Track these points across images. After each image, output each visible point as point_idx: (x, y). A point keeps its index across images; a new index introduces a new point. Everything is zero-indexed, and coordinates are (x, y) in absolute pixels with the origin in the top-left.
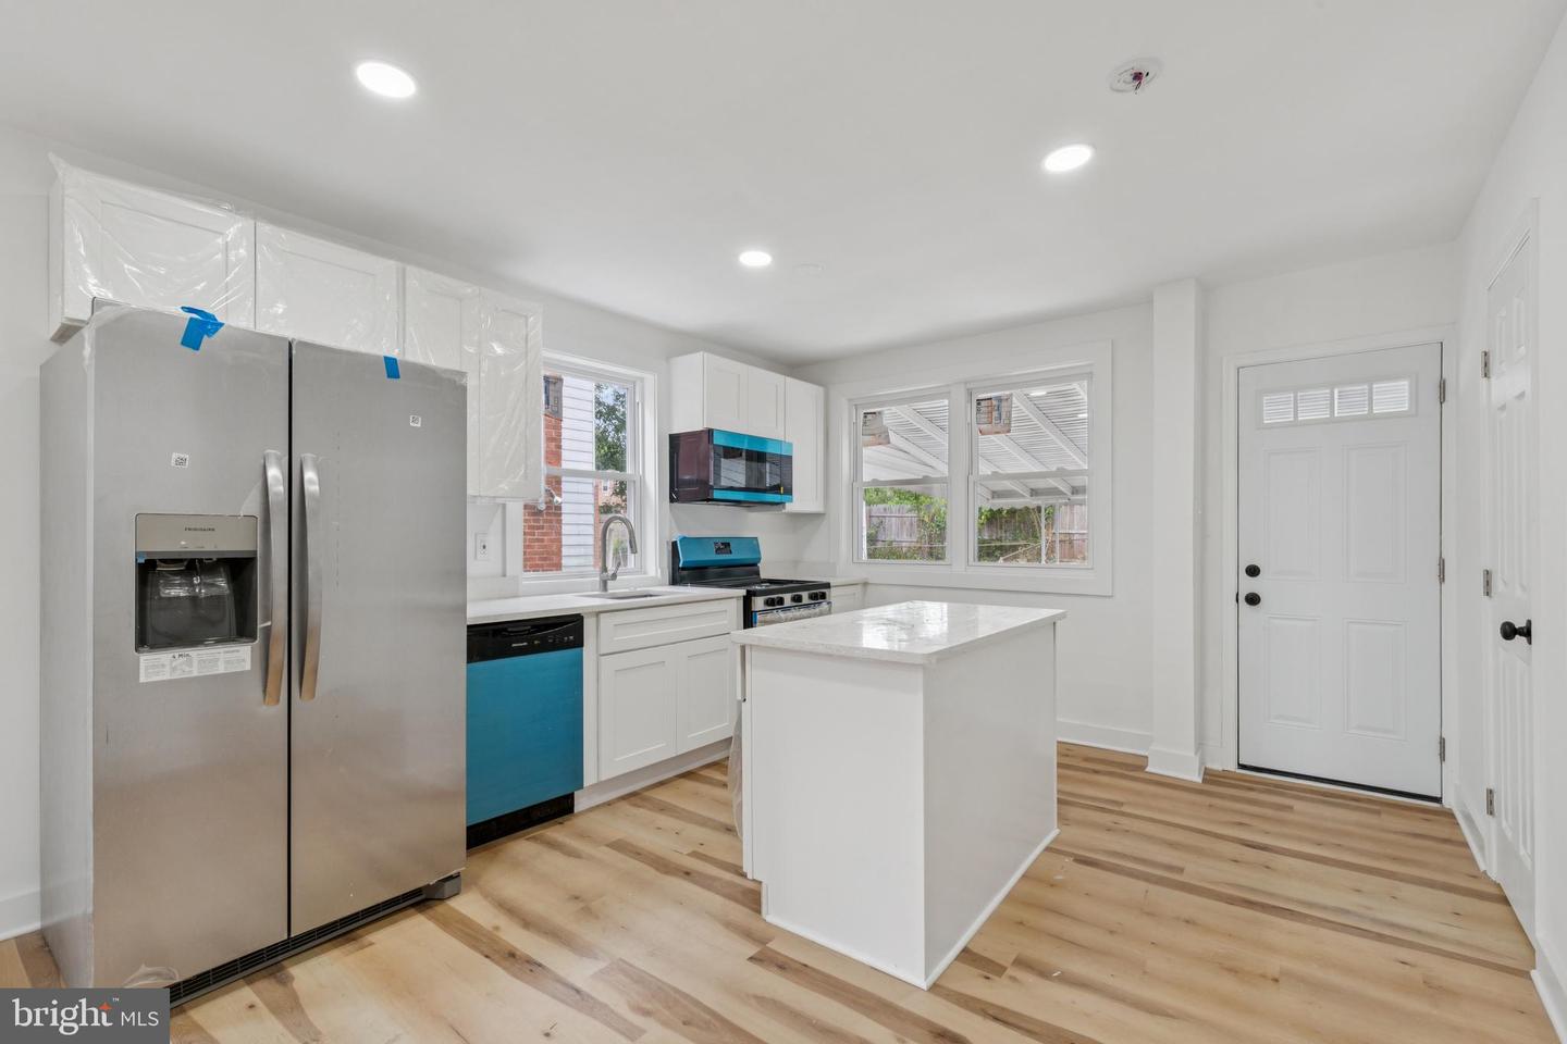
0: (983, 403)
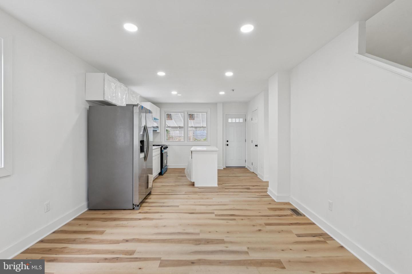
0: (190, 115)
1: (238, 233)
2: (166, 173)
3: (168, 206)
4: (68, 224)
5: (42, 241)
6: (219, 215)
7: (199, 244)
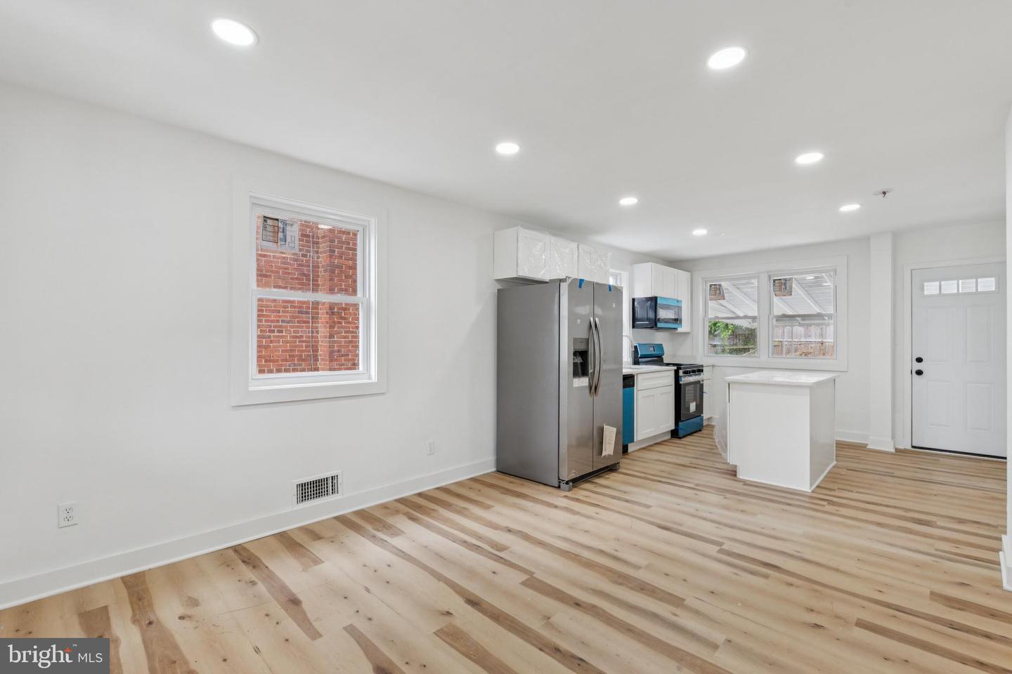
0: (776, 281)
1: (739, 604)
2: (695, 434)
3: (627, 501)
4: (460, 484)
5: (420, 495)
6: (730, 554)
7: (621, 584)
